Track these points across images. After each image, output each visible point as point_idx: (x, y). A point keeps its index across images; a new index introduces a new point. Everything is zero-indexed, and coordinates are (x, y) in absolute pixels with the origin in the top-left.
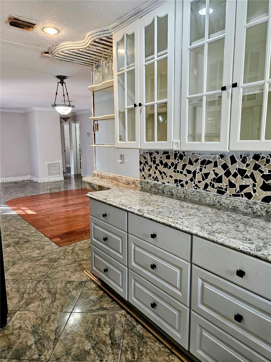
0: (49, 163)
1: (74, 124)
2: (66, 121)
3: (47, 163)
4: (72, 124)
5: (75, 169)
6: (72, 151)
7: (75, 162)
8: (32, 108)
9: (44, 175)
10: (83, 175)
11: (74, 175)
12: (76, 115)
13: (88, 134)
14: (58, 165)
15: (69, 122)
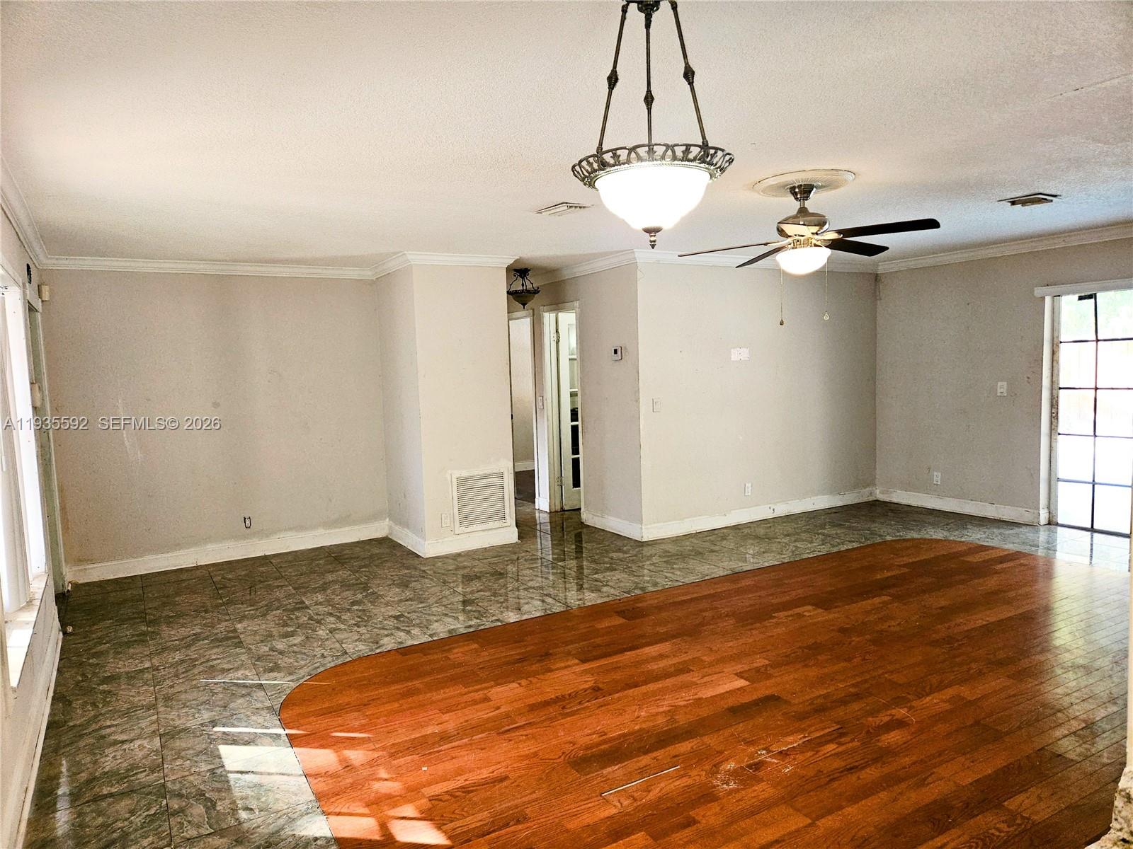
0: (465, 474)
1: (553, 315)
2: (524, 305)
3: (457, 474)
4: (546, 315)
5: (552, 491)
6: (543, 417)
7: (552, 462)
8: (404, 254)
9: (443, 526)
10: (587, 517)
11: (551, 512)
12: (560, 280)
13: (616, 352)
14: (496, 480)
15: (533, 310)
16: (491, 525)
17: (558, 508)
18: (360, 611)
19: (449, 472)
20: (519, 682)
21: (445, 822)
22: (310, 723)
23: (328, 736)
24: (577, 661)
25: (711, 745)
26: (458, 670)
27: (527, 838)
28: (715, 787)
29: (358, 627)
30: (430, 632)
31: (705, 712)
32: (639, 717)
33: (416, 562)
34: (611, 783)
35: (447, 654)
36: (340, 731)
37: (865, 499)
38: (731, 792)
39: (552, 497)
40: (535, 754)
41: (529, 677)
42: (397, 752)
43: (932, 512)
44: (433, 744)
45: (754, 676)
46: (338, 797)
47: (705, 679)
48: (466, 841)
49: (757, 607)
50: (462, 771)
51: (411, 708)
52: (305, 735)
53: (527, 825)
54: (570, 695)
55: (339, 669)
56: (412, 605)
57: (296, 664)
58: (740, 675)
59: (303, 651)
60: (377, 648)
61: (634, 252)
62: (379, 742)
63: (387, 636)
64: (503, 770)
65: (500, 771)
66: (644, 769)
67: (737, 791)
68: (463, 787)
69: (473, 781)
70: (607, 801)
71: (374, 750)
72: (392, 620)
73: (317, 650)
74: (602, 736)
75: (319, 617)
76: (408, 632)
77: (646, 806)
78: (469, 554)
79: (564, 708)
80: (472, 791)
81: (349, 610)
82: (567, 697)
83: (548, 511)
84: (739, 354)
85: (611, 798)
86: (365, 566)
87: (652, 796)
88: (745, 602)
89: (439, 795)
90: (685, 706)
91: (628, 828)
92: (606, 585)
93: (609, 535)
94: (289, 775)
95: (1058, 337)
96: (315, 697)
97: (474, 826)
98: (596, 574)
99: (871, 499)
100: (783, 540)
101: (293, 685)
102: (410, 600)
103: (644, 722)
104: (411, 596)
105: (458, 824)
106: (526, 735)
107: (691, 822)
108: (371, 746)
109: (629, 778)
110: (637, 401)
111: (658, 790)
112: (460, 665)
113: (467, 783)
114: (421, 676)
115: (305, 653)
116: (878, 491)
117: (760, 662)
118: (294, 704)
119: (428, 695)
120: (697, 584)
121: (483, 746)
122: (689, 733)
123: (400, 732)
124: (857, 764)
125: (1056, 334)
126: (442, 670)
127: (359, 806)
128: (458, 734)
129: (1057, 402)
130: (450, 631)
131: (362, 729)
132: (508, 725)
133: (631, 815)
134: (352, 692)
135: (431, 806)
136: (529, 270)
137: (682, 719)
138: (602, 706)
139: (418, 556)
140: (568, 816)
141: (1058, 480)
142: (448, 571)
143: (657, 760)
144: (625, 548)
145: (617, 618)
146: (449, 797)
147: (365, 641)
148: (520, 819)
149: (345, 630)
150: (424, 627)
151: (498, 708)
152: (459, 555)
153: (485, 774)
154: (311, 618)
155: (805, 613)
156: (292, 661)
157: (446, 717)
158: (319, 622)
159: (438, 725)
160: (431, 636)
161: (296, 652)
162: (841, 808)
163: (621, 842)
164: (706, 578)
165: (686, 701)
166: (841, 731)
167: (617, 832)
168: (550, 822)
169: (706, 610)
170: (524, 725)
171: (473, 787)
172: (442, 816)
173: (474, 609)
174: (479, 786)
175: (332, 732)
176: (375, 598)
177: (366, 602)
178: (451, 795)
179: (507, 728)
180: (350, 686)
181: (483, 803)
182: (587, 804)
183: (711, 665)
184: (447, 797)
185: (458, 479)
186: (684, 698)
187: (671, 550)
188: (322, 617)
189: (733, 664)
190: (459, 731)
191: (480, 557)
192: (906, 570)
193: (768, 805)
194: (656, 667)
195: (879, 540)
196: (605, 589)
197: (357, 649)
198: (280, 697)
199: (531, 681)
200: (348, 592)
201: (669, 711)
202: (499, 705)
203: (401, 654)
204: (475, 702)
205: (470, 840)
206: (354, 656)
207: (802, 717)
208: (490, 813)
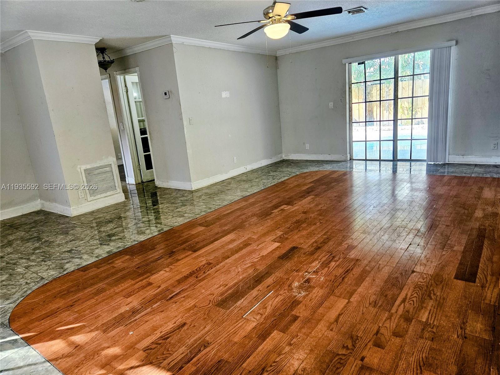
0: (88, 167)
1: (122, 77)
2: (106, 70)
3: (84, 167)
4: (118, 77)
5: (136, 173)
6: (125, 134)
7: (133, 158)
8: (26, 32)
9: (80, 197)
10: (158, 183)
11: (136, 184)
12: (126, 55)
13: (166, 94)
14: (108, 169)
15: (109, 74)
16: (109, 194)
17: (140, 181)
18: (41, 252)
19: (79, 166)
20: (164, 270)
21: (161, 362)
22: (37, 326)
23: (53, 332)
24: (191, 252)
25: (282, 276)
26: (124, 272)
27: (215, 354)
28: (295, 296)
29: (45, 262)
30: (95, 256)
31: (269, 262)
32: (239, 272)
33: (67, 220)
34: (244, 310)
35: (113, 265)
36: (61, 326)
37: (279, 160)
38: (304, 297)
39: (136, 176)
40: (195, 306)
41: (169, 266)
42: (108, 328)
43: (307, 161)
44: (130, 317)
45: (281, 239)
46: (79, 368)
47: (260, 246)
48: (180, 369)
49: (263, 210)
50: (156, 327)
51: (104, 300)
52: (37, 335)
53: (212, 346)
54: (196, 270)
55: (42, 289)
56: (76, 243)
57: (9, 292)
58: (274, 241)
59: (11, 283)
60: (64, 271)
61: (170, 37)
62: (92, 325)
63: (67, 263)
64: (180, 320)
65: (180, 321)
66: (257, 297)
67: (307, 295)
68: (161, 337)
69: (166, 331)
70: (248, 320)
71: (90, 331)
72: (67, 253)
73: (21, 280)
74: (225, 286)
75: (14, 261)
76: (81, 258)
77: (269, 316)
78: (99, 211)
79: (197, 277)
80: (168, 338)
81: (33, 253)
82: (196, 271)
83: (135, 184)
84: (225, 94)
85: (249, 318)
86: (33, 227)
87: (269, 310)
88: (256, 209)
89: (149, 346)
90: (258, 261)
91: (267, 331)
92: (185, 213)
93: (174, 190)
94: (35, 364)
95: (351, 81)
96: (33, 309)
97: (180, 358)
98: (177, 209)
99: (282, 159)
100: (256, 180)
101: (13, 306)
102: (73, 240)
103: (243, 274)
104: (73, 238)
105: (169, 360)
106: (184, 297)
107: (296, 318)
108: (87, 329)
109: (252, 304)
110: (181, 119)
111: (270, 307)
112: (124, 269)
113: (163, 333)
114: (102, 281)
115: (12, 285)
116: (283, 156)
117: (279, 233)
118: (19, 318)
119: (112, 290)
120: (230, 205)
121: (162, 310)
122: (267, 274)
123: (103, 316)
124: (348, 268)
125: (350, 81)
126: (113, 274)
127: (97, 370)
128: (142, 307)
129: (352, 109)
130: (108, 252)
131: (76, 321)
132: (171, 295)
133: (265, 323)
134: (57, 300)
135: (147, 354)
136: (106, 49)
137: (261, 268)
138: (217, 271)
139: (67, 217)
140: (231, 334)
141: (353, 142)
142: (90, 221)
143: (260, 291)
144: (185, 195)
145: (200, 227)
146: (156, 345)
147: (53, 269)
148: (206, 345)
149: (36, 265)
150: (91, 253)
151: (159, 287)
152: (93, 212)
153: (170, 326)
154: (8, 263)
155: (285, 209)
156: (5, 291)
157: (129, 299)
158: (15, 264)
159: (127, 305)
160: (96, 257)
161: (6, 285)
162: (355, 290)
163: (268, 339)
164: (233, 201)
165: (257, 258)
166: (332, 255)
167: (263, 335)
168: (223, 341)
169: (240, 216)
170: (180, 292)
171: (167, 335)
172: (157, 358)
173: (117, 238)
174: (170, 333)
175: (56, 328)
176: (49, 244)
177: (44, 247)
178: (157, 344)
179: (170, 296)
180: (55, 297)
181: (179, 342)
182: (238, 324)
183: (258, 239)
184: (154, 346)
185: (85, 170)
186: (255, 258)
187: (208, 192)
188: (16, 261)
189: (268, 237)
190: (142, 305)
191: (107, 211)
192: (312, 184)
193: (325, 298)
194: (233, 246)
195: (294, 175)
196: (186, 215)
197: (50, 274)
198: (6, 315)
199: (171, 268)
200: (27, 244)
201: (252, 265)
202: (159, 285)
203: (82, 271)
204: (143, 287)
205: (181, 368)
206: (50, 279)
207: (312, 253)
208: (186, 347)
